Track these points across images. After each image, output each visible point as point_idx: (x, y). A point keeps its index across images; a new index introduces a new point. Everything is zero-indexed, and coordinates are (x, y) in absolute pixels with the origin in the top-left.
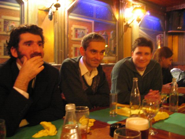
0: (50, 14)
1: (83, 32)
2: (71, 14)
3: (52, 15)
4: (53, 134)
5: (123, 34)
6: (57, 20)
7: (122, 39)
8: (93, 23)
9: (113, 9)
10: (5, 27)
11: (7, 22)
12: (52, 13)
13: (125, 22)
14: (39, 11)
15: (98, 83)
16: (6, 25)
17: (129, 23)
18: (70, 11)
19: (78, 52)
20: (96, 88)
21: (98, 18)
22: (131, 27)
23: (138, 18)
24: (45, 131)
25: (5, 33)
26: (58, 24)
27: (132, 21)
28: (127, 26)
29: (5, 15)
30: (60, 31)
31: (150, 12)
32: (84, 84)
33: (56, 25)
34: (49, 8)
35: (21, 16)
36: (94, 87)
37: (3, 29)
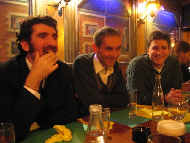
0: (59, 9)
1: (94, 28)
2: (82, 9)
3: (62, 11)
4: (68, 140)
5: (136, 30)
6: (67, 16)
7: (135, 35)
8: (105, 19)
9: (125, 4)
10: (13, 23)
11: (14, 19)
12: (61, 8)
13: (138, 17)
14: (48, 6)
15: (114, 81)
16: (13, 21)
17: (142, 18)
18: (80, 6)
19: (89, 49)
20: (111, 87)
21: (110, 14)
22: (144, 23)
23: (152, 13)
24: (59, 136)
25: (12, 30)
26: (68, 20)
27: (146, 17)
28: (141, 22)
29: (12, 12)
30: (70, 28)
31: (164, 7)
32: (99, 82)
33: (66, 21)
34: (58, 4)
35: (29, 12)
36: (110, 86)
37: (10, 27)
